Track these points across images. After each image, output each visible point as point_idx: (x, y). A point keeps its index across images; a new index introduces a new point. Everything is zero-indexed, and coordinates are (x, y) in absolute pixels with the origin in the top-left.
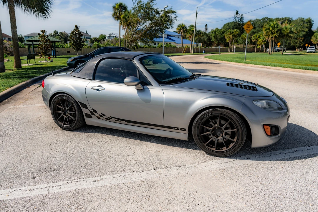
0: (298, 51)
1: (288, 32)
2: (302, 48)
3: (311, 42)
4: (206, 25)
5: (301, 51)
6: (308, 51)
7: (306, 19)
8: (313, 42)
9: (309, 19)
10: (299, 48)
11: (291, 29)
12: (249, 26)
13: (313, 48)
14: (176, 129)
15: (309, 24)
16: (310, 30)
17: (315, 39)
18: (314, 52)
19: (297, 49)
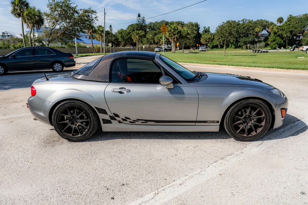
0: (192, 50)
1: (186, 33)
2: (195, 48)
3: (201, 42)
4: (111, 26)
5: (194, 50)
6: (200, 50)
7: (194, 23)
8: (202, 43)
9: (196, 24)
10: (193, 48)
11: (188, 31)
12: (165, 28)
13: (204, 48)
14: (209, 123)
15: (197, 27)
16: (198, 32)
17: (203, 40)
18: (205, 51)
19: (191, 49)
